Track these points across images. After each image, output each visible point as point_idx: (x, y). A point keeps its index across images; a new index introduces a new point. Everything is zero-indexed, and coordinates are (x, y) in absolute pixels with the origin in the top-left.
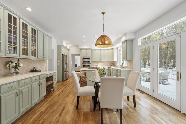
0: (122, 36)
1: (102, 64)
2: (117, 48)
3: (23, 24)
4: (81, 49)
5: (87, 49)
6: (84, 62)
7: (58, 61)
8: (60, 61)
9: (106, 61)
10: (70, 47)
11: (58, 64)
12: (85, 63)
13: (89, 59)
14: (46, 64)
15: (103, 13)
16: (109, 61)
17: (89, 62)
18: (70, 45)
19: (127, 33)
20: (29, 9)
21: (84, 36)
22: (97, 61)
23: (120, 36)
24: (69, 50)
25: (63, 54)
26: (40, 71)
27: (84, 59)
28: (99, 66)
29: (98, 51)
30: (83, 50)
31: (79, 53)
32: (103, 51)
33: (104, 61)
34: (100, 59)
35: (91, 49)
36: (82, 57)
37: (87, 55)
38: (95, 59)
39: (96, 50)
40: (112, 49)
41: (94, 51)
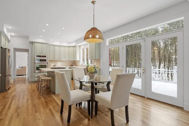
1: (62, 63)
2: (80, 46)
4: (32, 43)
5: (42, 43)
9: (66, 60)
13: (45, 56)
15: (93, 2)
16: (70, 60)
17: (45, 60)
18: (13, 34)
21: (47, 25)
22: (55, 59)
24: (9, 41)
27: (38, 56)
28: (57, 65)
29: (57, 48)
30: (35, 44)
31: (28, 49)
32: (62, 48)
33: (64, 60)
34: (59, 58)
35: (48, 44)
36: (34, 54)
37: (43, 52)
38: (53, 58)
39: (54, 46)
40: (74, 47)
41: (52, 47)
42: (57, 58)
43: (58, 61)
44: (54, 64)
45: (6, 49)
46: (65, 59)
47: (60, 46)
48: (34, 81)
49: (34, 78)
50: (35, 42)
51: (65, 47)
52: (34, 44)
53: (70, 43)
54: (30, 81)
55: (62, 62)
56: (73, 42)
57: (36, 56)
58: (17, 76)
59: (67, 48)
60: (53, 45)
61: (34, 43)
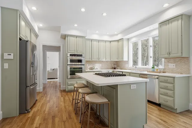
1: (100, 65)
2: (128, 40)
4: (64, 37)
5: (77, 37)
7: (6, 56)
9: (107, 60)
10: (39, 29)
11: (6, 66)
16: (112, 60)
17: (80, 61)
18: (41, 25)
22: (93, 60)
24: (36, 36)
25: (22, 36)
28: (95, 68)
29: (95, 43)
30: (69, 37)
31: (60, 45)
32: (102, 44)
33: (104, 60)
34: (98, 57)
35: (85, 37)
36: (67, 52)
37: (78, 49)
38: (91, 57)
39: (92, 40)
40: (118, 41)
41: (89, 43)
43: (96, 62)
44: (91, 66)
45: (27, 41)
47: (99, 41)
48: (67, 90)
49: (67, 86)
50: (68, 36)
51: (106, 41)
52: (66, 38)
54: (62, 89)
55: (101, 63)
56: (117, 35)
57: (69, 55)
58: (48, 79)
59: (108, 44)
60: (90, 39)
61: (66, 36)
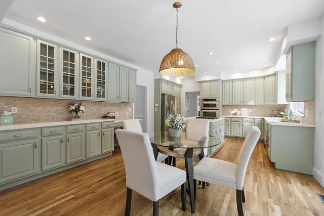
0: (280, 37)
1: (250, 110)
3: (84, 58)
4: (200, 82)
6: (205, 106)
7: (156, 105)
8: (157, 105)
9: (257, 104)
11: (156, 110)
12: (208, 108)
13: (215, 100)
14: (130, 109)
15: (176, 6)
16: (266, 103)
17: (215, 106)
19: (287, 28)
20: (88, 39)
22: (234, 104)
23: (272, 39)
24: (181, 86)
25: (163, 92)
26: (114, 117)
27: (205, 100)
32: (249, 83)
33: (253, 104)
34: (242, 101)
35: (219, 80)
37: (211, 94)
38: (231, 101)
40: (275, 74)
41: (228, 84)
42: (237, 101)
46: (255, 102)
47: (243, 80)
51: (256, 78)
53: (264, 69)
60: (230, 80)
